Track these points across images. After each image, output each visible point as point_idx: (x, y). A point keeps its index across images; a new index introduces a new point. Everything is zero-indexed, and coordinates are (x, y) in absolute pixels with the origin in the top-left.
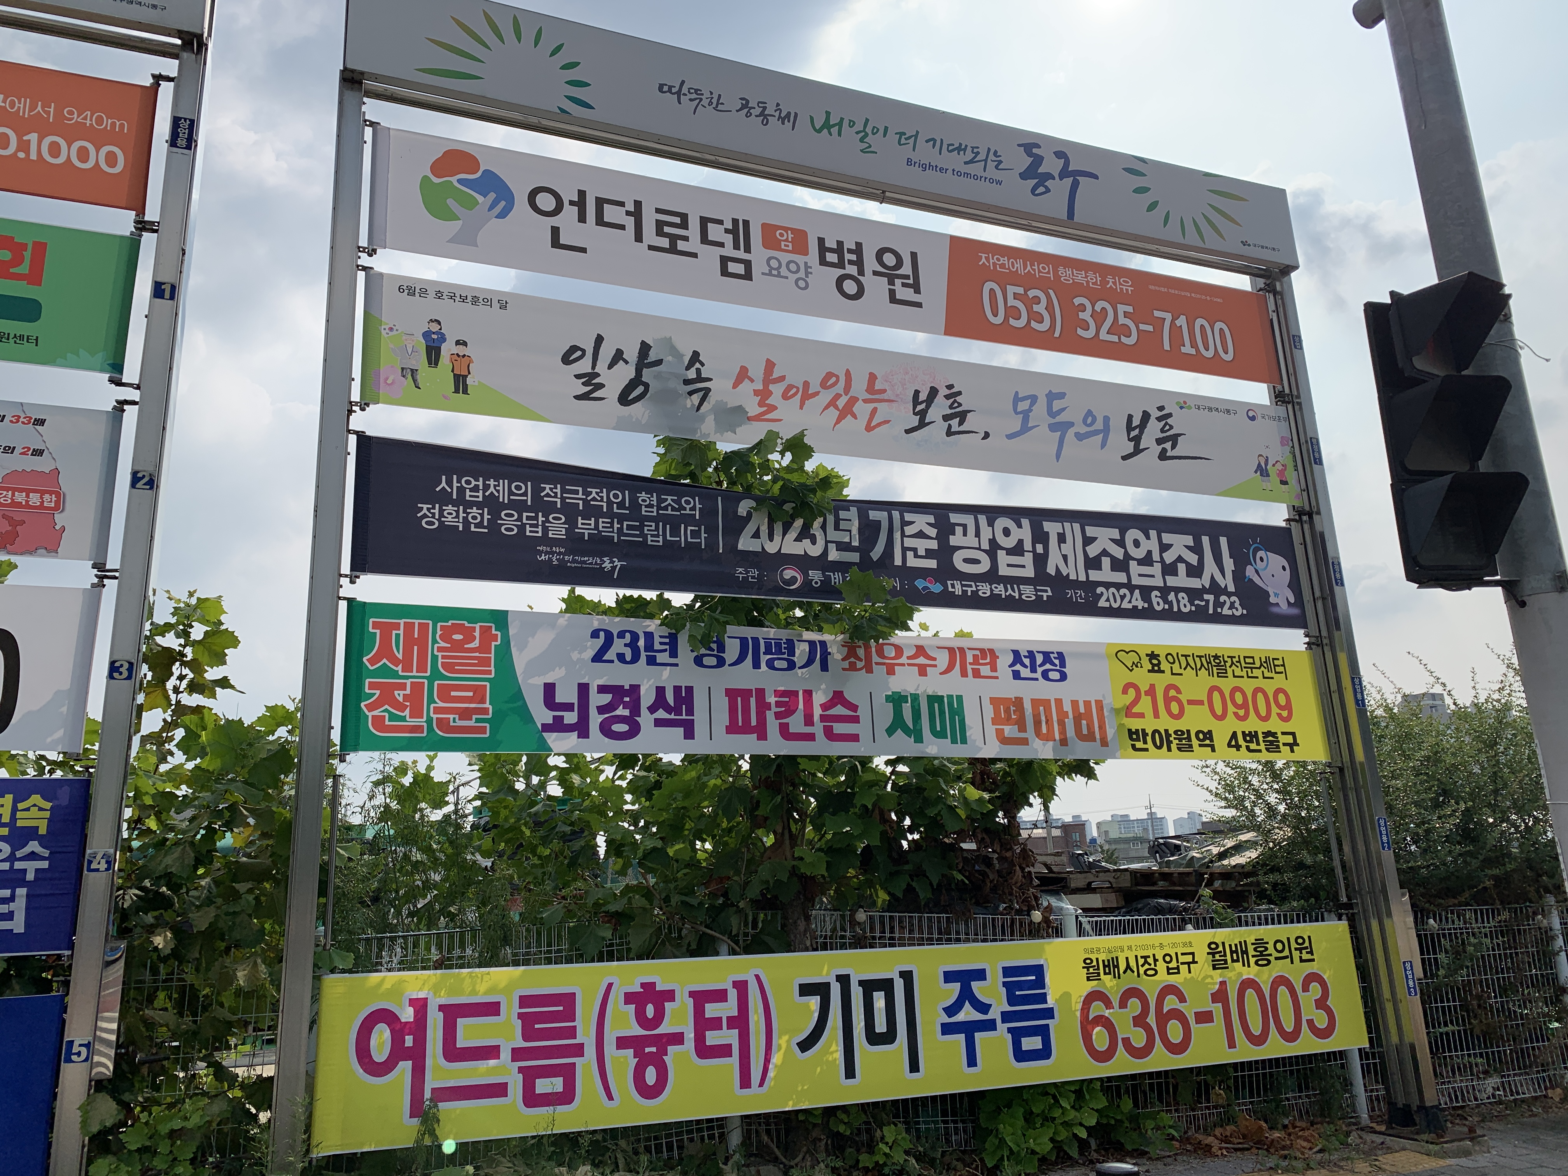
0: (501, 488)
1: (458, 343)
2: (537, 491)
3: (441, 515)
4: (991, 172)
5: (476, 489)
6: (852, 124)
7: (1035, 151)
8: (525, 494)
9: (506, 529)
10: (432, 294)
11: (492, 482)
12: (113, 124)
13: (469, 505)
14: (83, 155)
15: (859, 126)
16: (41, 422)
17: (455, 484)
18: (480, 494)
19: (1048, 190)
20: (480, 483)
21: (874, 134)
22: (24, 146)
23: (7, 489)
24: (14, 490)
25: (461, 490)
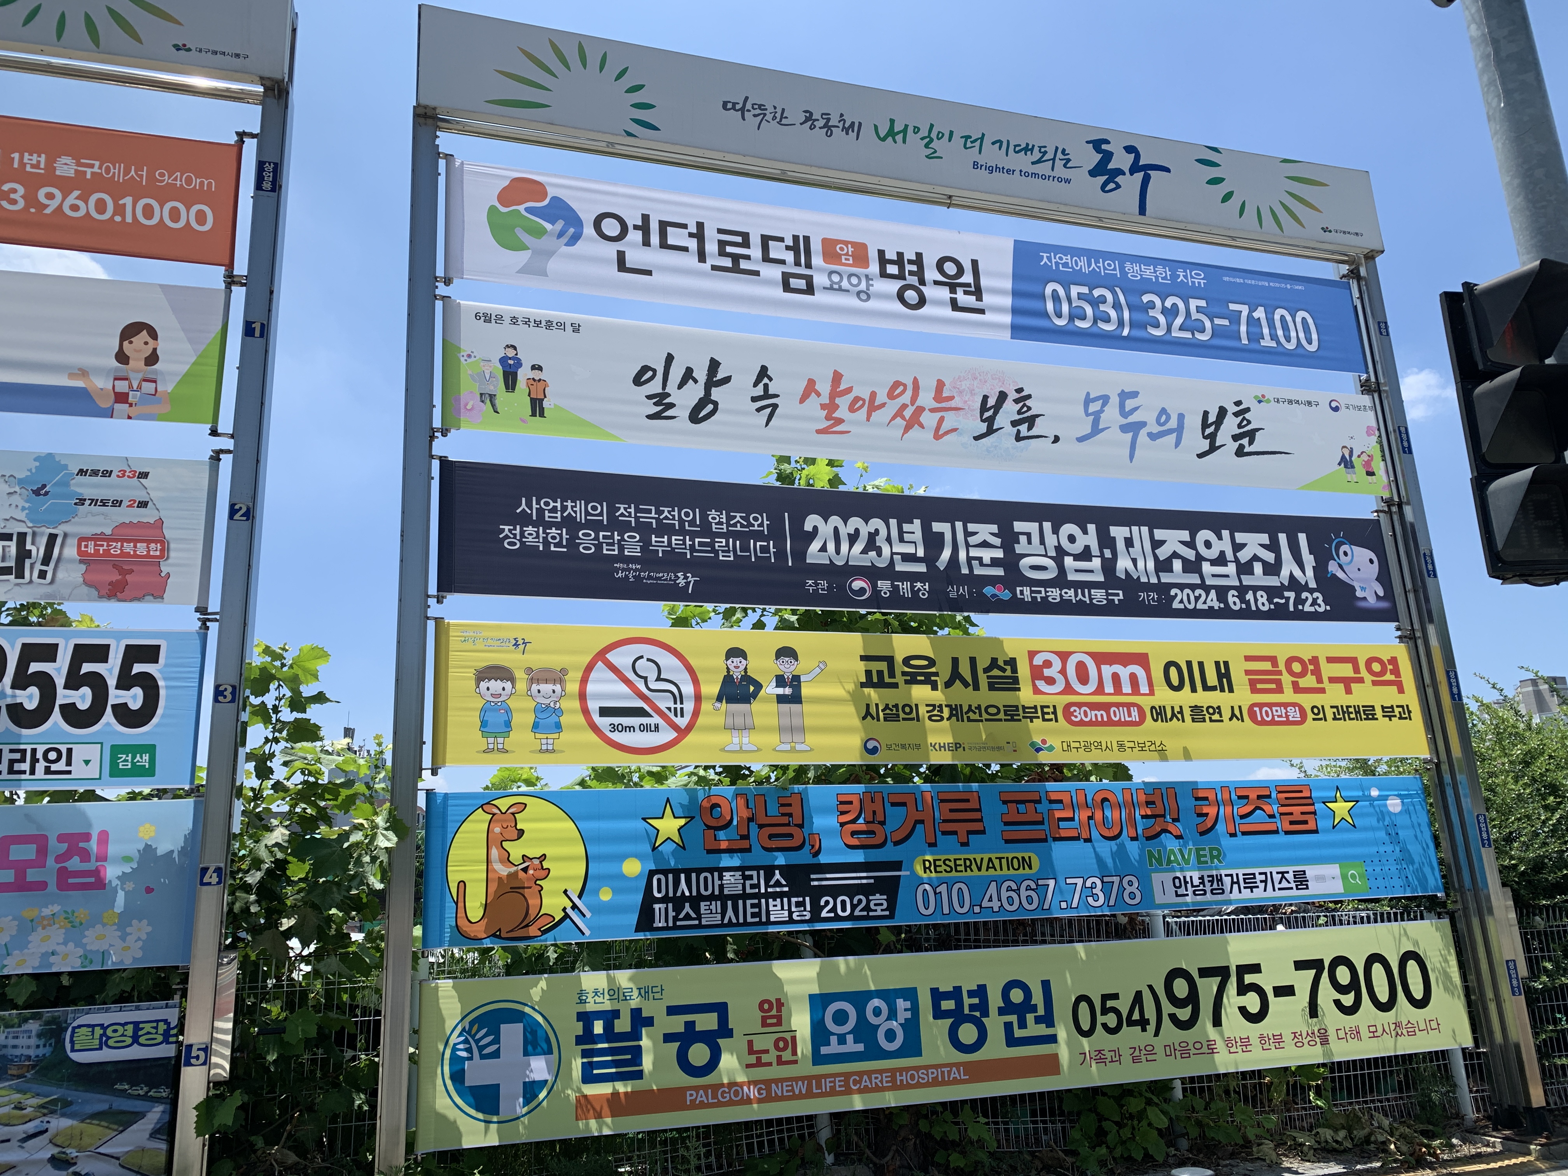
0: (578, 509)
1: (534, 368)
2: (612, 510)
3: (522, 535)
4: (1060, 170)
5: (554, 510)
6: (916, 130)
7: (1104, 147)
8: (601, 514)
9: (584, 548)
10: (507, 320)
11: (569, 504)
12: (202, 183)
13: (548, 525)
14: (175, 215)
15: (924, 132)
16: (144, 475)
17: (535, 506)
18: (559, 515)
19: (1118, 186)
20: (558, 505)
21: (938, 139)
22: (120, 210)
23: (116, 541)
24: (123, 541)
25: (540, 511)
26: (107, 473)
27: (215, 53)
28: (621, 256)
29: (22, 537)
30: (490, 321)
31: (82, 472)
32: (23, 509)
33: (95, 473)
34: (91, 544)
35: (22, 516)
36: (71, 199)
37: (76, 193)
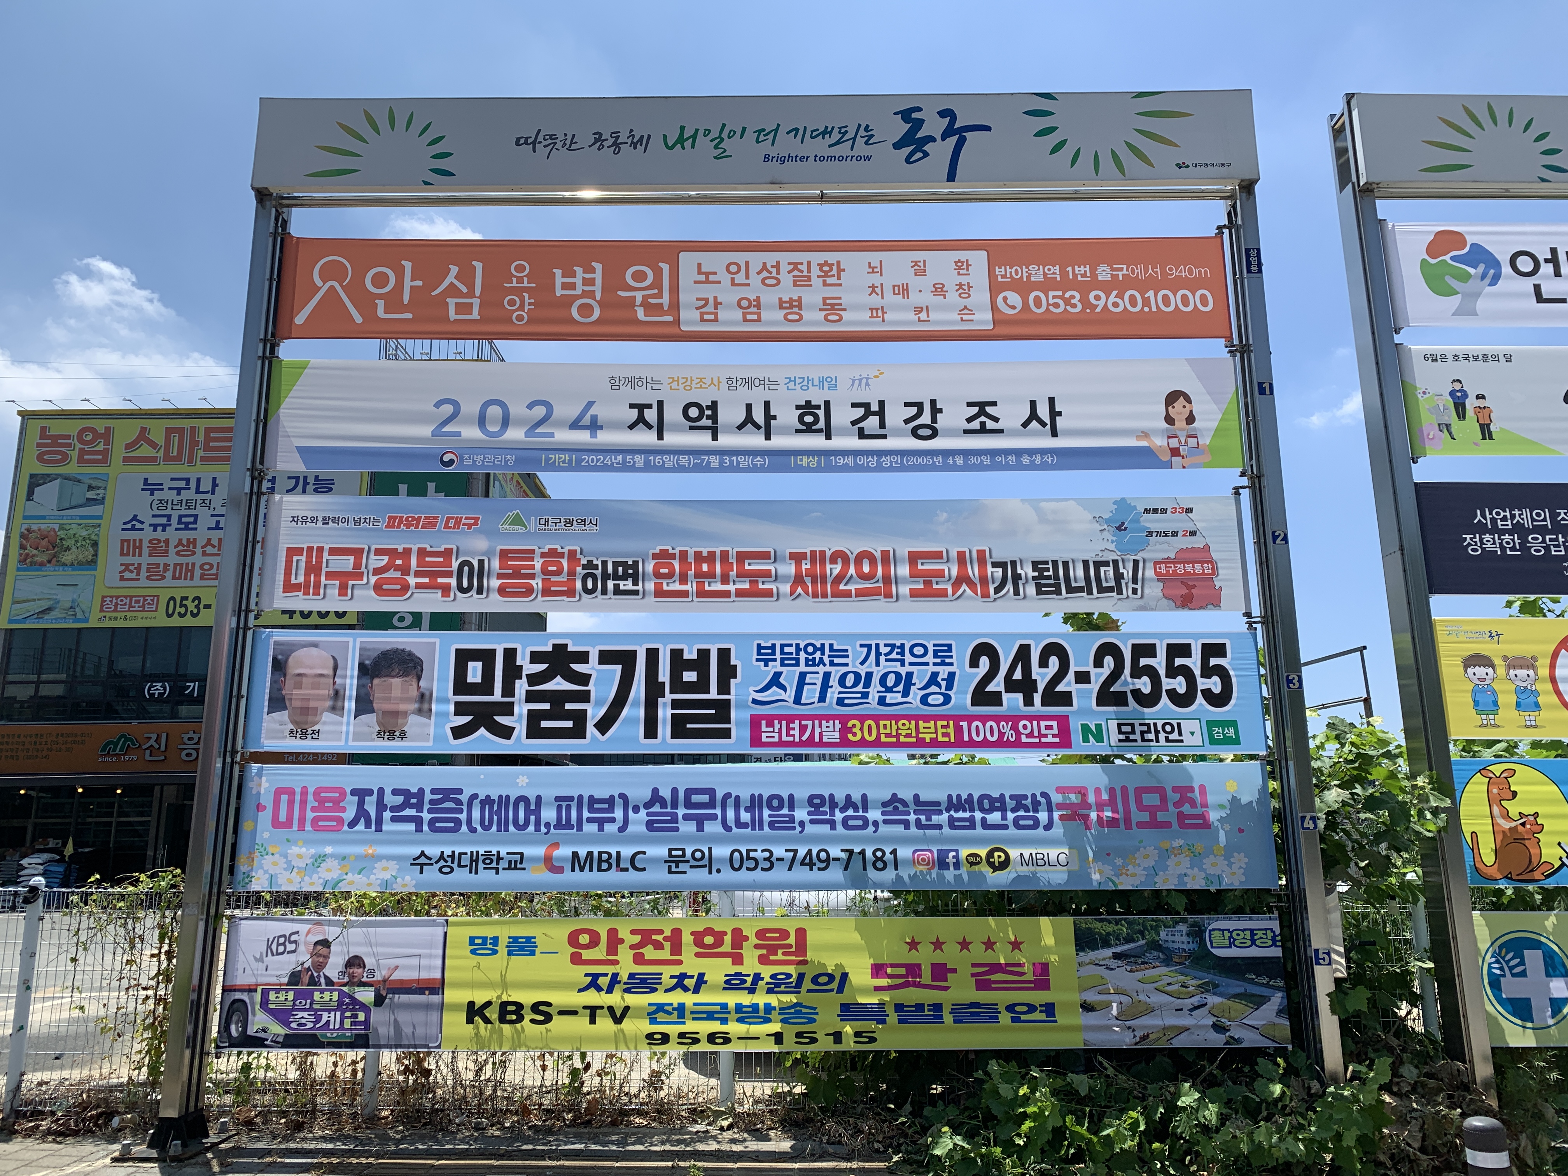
0: (1524, 516)
1: (1478, 397)
2: (1554, 516)
3: (1482, 542)
5: (1504, 519)
8: (1545, 520)
9: (1535, 551)
10: (1450, 358)
11: (1517, 512)
12: (1200, 272)
13: (1502, 532)
14: (1185, 300)
16: (1189, 510)
17: (1488, 516)
18: (1509, 522)
20: (1508, 514)
22: (1146, 302)
23: (1180, 563)
24: (1184, 563)
25: (1493, 520)
26: (1164, 511)
27: (1206, 165)
28: (1537, 288)
29: (1115, 562)
30: (1436, 361)
31: (1146, 511)
32: (1112, 542)
33: (1155, 511)
34: (1163, 566)
35: (1112, 547)
36: (1112, 299)
37: (1115, 293)
